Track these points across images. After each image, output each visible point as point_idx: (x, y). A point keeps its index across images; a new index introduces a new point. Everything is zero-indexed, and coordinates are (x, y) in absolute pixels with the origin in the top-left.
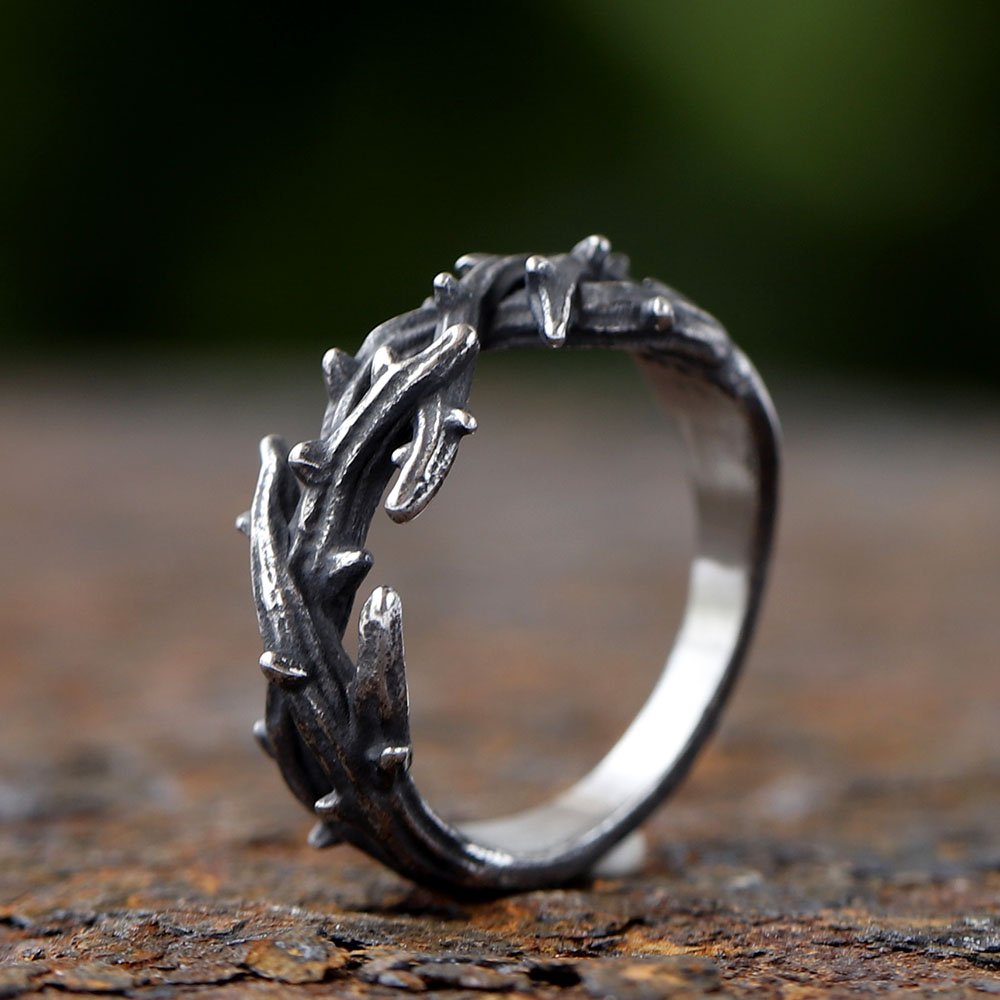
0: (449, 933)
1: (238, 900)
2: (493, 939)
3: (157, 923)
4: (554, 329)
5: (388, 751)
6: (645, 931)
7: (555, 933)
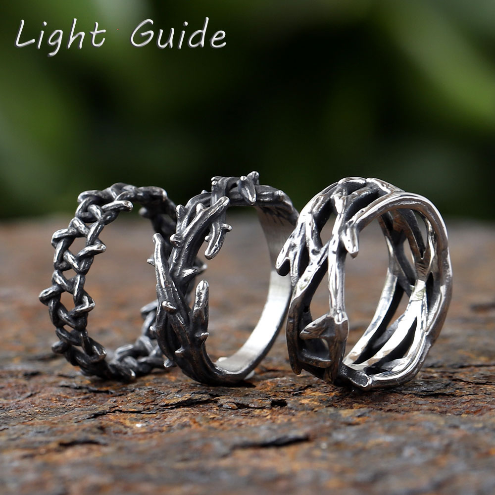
0: (248, 391)
1: (180, 383)
2: (261, 393)
3: (153, 391)
4: (252, 199)
5: (202, 334)
6: (312, 389)
7: (282, 390)
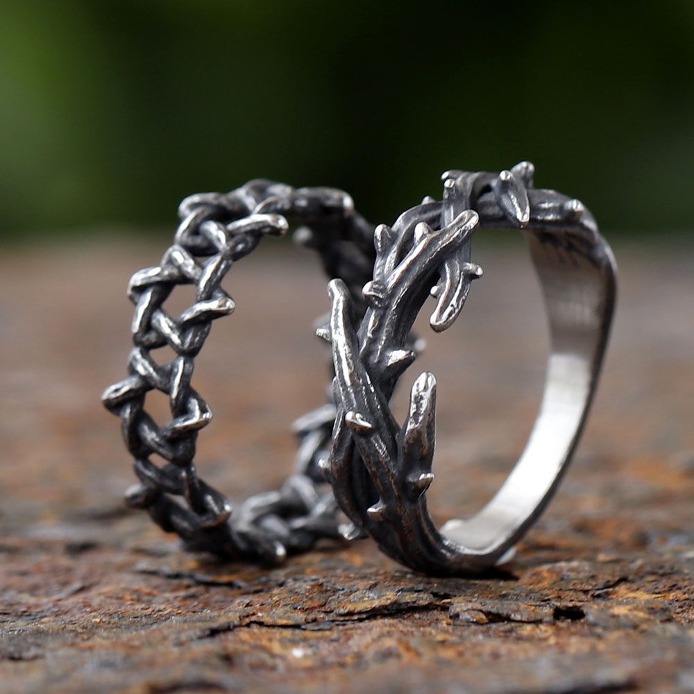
0: (505, 588)
1: (373, 570)
2: (531, 591)
3: (321, 585)
4: (523, 216)
5: (422, 476)
6: (628, 585)
7: (571, 588)
